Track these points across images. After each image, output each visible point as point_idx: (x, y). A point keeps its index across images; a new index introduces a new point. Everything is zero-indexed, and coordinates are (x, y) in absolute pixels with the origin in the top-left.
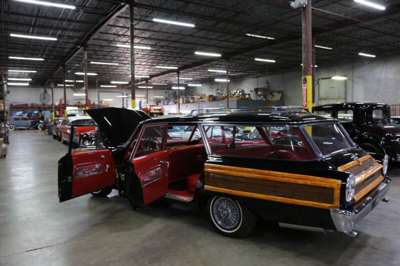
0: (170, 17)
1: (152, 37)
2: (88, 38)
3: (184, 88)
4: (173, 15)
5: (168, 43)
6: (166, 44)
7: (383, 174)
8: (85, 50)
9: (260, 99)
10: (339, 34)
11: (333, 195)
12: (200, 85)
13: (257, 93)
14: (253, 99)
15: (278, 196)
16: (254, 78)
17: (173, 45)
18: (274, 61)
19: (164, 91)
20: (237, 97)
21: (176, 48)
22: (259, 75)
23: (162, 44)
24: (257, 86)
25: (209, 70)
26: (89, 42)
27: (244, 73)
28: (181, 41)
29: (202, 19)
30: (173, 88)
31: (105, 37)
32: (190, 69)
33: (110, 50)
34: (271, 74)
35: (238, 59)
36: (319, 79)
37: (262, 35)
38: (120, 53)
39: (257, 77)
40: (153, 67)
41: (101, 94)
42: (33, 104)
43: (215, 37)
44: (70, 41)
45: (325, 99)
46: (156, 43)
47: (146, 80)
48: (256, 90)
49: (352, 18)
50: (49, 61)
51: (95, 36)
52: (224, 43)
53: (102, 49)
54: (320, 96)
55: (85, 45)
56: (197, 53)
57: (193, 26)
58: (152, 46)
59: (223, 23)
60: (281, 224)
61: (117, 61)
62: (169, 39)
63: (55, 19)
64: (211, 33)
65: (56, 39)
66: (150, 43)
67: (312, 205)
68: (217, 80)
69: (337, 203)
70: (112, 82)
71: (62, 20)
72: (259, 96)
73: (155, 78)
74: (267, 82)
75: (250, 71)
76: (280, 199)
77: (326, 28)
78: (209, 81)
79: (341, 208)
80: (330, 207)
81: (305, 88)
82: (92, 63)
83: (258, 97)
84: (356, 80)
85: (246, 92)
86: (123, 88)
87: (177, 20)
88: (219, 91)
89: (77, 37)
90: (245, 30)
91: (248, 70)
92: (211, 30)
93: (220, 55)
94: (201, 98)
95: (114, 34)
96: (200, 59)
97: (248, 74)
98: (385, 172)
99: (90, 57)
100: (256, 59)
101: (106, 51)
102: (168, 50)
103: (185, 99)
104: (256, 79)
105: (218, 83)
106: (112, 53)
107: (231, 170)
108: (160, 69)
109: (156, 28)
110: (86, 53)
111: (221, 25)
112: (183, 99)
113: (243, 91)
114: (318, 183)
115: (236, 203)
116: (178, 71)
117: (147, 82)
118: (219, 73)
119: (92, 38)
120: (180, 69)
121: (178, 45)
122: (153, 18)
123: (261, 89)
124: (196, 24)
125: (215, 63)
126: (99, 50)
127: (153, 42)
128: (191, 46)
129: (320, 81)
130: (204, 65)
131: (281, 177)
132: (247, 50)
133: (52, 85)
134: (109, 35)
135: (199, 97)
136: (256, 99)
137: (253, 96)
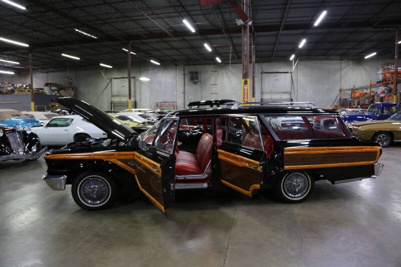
9: (54, 94)
13: (50, 88)
14: (48, 94)
16: (44, 72)
18: (78, 59)
22: (51, 69)
24: (47, 81)
36: (112, 79)
37: (88, 33)
39: (47, 72)
43: (32, 26)
45: (117, 96)
49: (168, 33)
54: (113, 93)
59: (51, 13)
64: (32, 21)
67: (365, 164)
72: (52, 90)
74: (68, 78)
76: (345, 164)
77: (145, 37)
83: (51, 92)
85: (36, 86)
93: (27, 45)
97: (37, 68)
104: (46, 74)
113: (30, 85)
124: (28, 8)
129: (113, 80)
131: (347, 149)
136: (49, 94)
137: (47, 90)
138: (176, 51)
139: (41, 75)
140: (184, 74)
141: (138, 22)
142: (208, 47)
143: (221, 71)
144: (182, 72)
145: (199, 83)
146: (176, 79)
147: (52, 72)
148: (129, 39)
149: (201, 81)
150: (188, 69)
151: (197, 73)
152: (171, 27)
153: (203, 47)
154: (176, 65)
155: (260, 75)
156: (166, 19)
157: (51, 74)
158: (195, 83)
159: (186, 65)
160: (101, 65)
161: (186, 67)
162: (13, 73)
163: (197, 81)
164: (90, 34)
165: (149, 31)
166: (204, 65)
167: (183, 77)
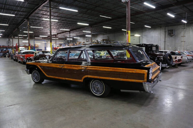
0: (67, 7)
1: (59, 16)
2: (29, 16)
3: (72, 39)
4: (69, 6)
5: (66, 19)
6: (65, 19)
7: (160, 70)
8: (28, 21)
10: (137, 17)
11: (144, 76)
12: (79, 38)
15: (121, 78)
16: (102, 35)
17: (68, 20)
18: (111, 28)
19: (63, 40)
20: (95, 43)
21: (69, 21)
22: (104, 34)
23: (63, 19)
24: (104, 38)
25: (83, 31)
26: (30, 17)
27: (98, 33)
28: (72, 18)
29: (81, 9)
30: (67, 39)
31: (38, 15)
32: (75, 31)
33: (39, 21)
34: (109, 34)
35: (96, 27)
37: (106, 16)
38: (44, 23)
39: (104, 35)
40: (59, 30)
41: (35, 41)
42: (3, 46)
43: (86, 17)
44: (21, 16)
46: (61, 19)
47: (55, 35)
48: (103, 40)
49: (143, 11)
50: (11, 26)
51: (33, 15)
52: (90, 19)
53: (36, 21)
55: (28, 19)
56: (78, 23)
57: (77, 11)
58: (58, 20)
59: (90, 11)
60: (122, 90)
61: (43, 27)
62: (66, 17)
63: (14, 6)
64: (84, 14)
65: (14, 15)
66: (58, 19)
67: (135, 81)
68: (86, 36)
69: (146, 80)
70: (40, 36)
71: (17, 6)
72: (104, 42)
73: (59, 34)
74: (108, 37)
75: (101, 32)
78: (83, 36)
79: (147, 82)
80: (143, 82)
81: (128, 36)
82: (31, 27)
83: (104, 43)
84: (143, 36)
85: (99, 41)
86: (45, 39)
87: (70, 8)
88: (87, 41)
89: (24, 15)
90: (99, 14)
91: (100, 32)
92: (85, 14)
93: (88, 25)
94: (80, 43)
95: (42, 14)
96: (79, 26)
97: (100, 33)
98: (160, 69)
99: (30, 25)
100: (104, 27)
101: (38, 22)
102: (66, 22)
103: (73, 44)
104: (103, 36)
105: (87, 37)
106: (40, 23)
107: (100, 68)
108: (62, 30)
109: (60, 12)
110: (28, 22)
111: (89, 11)
112: (72, 44)
113: (97, 41)
114: (138, 72)
115: (102, 82)
116: (69, 32)
117: (56, 36)
118: (87, 32)
119: (31, 15)
120: (71, 30)
121: (70, 20)
122: (59, 7)
123: (105, 40)
124: (78, 10)
125: (86, 28)
126: (34, 21)
127: (59, 18)
128: (76, 20)
130: (81, 29)
131: (122, 70)
132: (100, 22)
133: (12, 37)
134: (39, 14)
135: (79, 43)
138: (156, 19)
139: (101, 36)
140: (165, 32)
142: (171, 15)
145: (174, 36)
146: (161, 34)
149: (175, 35)
151: (172, 30)
154: (161, 27)
158: (172, 36)
159: (165, 27)
160: (122, 30)
161: (166, 28)
163: (172, 35)
164: (107, 17)
165: (135, 11)
166: (176, 25)
167: (164, 33)
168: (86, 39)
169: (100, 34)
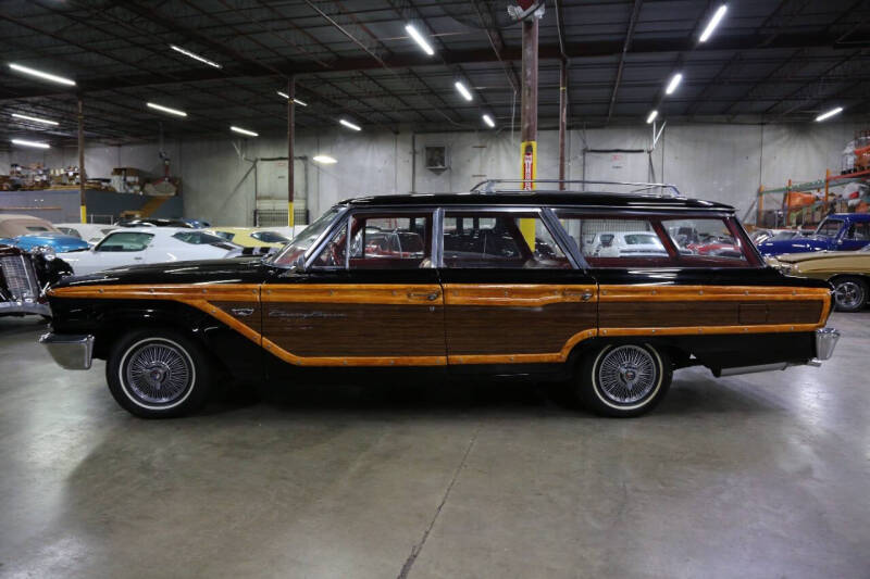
9: (131, 191)
10: (325, 81)
13: (125, 179)
14: (118, 190)
15: (742, 324)
16: (112, 145)
18: (184, 114)
22: (127, 139)
24: (120, 164)
25: (14, 115)
36: (256, 160)
37: (200, 55)
39: (119, 145)
45: (268, 198)
49: (375, 56)
54: (259, 191)
56: (15, 67)
68: (16, 142)
72: (129, 184)
74: (162, 157)
77: (326, 65)
83: (127, 187)
84: (323, 166)
85: (92, 174)
88: (19, 169)
90: (172, 36)
93: (71, 83)
97: (97, 135)
104: (116, 148)
129: (259, 163)
131: (750, 293)
136: (123, 191)
137: (117, 184)
138: (395, 99)
139: (106, 150)
140: (414, 153)
141: (309, 30)
142: (464, 91)
143: (494, 147)
144: (409, 148)
145: (447, 172)
146: (396, 161)
147: (129, 144)
148: (289, 69)
149: (449, 168)
150: (422, 141)
151: (441, 150)
152: (380, 42)
153: (454, 92)
154: (397, 133)
155: (581, 157)
156: (369, 25)
157: (127, 150)
158: (438, 172)
159: (415, 132)
160: (234, 129)
161: (418, 137)
162: (47, 146)
163: (440, 167)
164: (204, 57)
165: (334, 53)
166: (458, 131)
167: (410, 158)
168: (16, 158)
169: (98, 138)
